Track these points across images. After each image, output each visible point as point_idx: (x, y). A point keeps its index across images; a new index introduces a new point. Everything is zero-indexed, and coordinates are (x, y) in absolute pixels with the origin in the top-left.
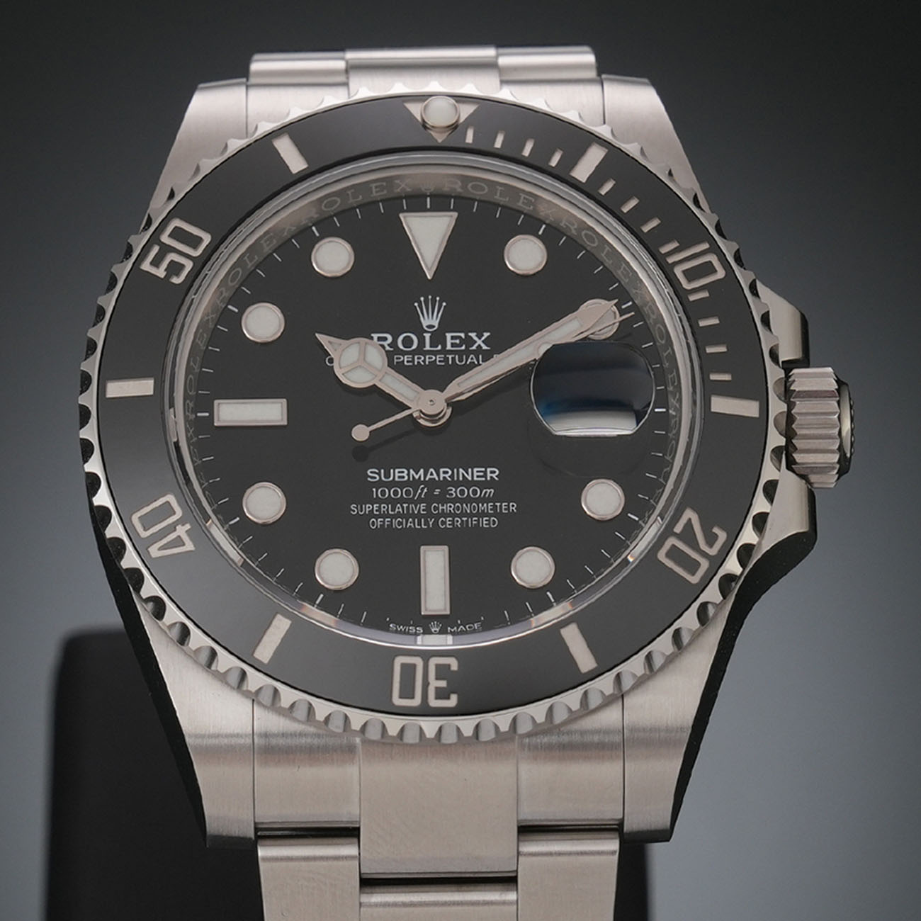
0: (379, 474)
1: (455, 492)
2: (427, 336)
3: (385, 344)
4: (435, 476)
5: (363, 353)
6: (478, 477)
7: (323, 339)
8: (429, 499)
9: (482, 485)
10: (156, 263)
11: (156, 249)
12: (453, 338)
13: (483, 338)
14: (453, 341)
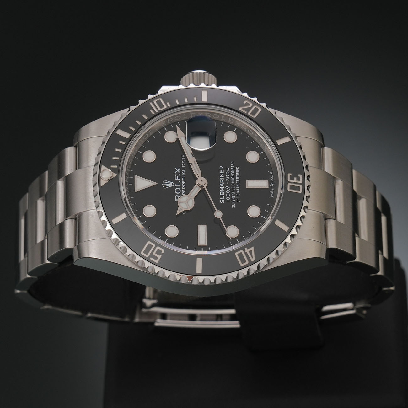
0: (222, 200)
1: (228, 178)
2: (176, 185)
3: (178, 197)
4: (222, 184)
5: (183, 202)
6: (222, 172)
7: (178, 213)
8: (230, 185)
9: (225, 171)
10: (156, 258)
11: (151, 259)
12: (176, 178)
13: (177, 170)
14: (178, 178)
